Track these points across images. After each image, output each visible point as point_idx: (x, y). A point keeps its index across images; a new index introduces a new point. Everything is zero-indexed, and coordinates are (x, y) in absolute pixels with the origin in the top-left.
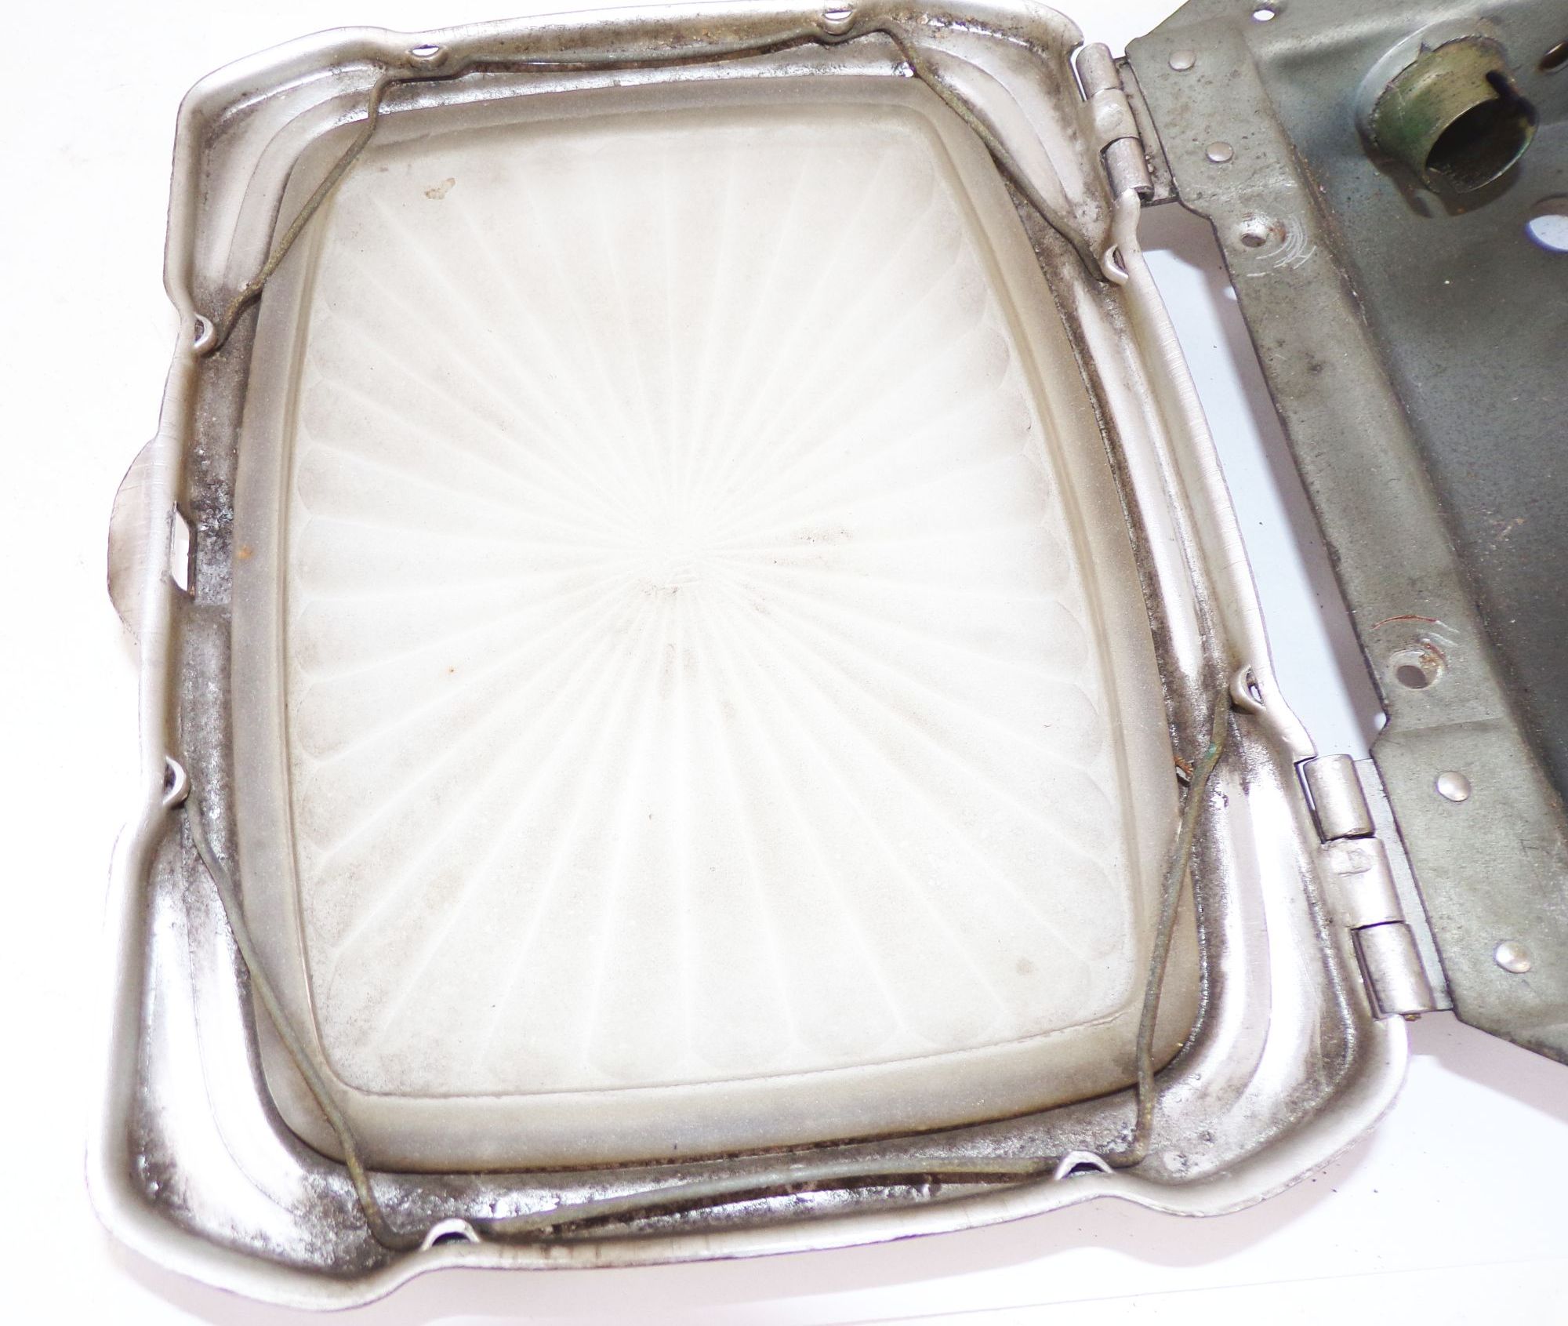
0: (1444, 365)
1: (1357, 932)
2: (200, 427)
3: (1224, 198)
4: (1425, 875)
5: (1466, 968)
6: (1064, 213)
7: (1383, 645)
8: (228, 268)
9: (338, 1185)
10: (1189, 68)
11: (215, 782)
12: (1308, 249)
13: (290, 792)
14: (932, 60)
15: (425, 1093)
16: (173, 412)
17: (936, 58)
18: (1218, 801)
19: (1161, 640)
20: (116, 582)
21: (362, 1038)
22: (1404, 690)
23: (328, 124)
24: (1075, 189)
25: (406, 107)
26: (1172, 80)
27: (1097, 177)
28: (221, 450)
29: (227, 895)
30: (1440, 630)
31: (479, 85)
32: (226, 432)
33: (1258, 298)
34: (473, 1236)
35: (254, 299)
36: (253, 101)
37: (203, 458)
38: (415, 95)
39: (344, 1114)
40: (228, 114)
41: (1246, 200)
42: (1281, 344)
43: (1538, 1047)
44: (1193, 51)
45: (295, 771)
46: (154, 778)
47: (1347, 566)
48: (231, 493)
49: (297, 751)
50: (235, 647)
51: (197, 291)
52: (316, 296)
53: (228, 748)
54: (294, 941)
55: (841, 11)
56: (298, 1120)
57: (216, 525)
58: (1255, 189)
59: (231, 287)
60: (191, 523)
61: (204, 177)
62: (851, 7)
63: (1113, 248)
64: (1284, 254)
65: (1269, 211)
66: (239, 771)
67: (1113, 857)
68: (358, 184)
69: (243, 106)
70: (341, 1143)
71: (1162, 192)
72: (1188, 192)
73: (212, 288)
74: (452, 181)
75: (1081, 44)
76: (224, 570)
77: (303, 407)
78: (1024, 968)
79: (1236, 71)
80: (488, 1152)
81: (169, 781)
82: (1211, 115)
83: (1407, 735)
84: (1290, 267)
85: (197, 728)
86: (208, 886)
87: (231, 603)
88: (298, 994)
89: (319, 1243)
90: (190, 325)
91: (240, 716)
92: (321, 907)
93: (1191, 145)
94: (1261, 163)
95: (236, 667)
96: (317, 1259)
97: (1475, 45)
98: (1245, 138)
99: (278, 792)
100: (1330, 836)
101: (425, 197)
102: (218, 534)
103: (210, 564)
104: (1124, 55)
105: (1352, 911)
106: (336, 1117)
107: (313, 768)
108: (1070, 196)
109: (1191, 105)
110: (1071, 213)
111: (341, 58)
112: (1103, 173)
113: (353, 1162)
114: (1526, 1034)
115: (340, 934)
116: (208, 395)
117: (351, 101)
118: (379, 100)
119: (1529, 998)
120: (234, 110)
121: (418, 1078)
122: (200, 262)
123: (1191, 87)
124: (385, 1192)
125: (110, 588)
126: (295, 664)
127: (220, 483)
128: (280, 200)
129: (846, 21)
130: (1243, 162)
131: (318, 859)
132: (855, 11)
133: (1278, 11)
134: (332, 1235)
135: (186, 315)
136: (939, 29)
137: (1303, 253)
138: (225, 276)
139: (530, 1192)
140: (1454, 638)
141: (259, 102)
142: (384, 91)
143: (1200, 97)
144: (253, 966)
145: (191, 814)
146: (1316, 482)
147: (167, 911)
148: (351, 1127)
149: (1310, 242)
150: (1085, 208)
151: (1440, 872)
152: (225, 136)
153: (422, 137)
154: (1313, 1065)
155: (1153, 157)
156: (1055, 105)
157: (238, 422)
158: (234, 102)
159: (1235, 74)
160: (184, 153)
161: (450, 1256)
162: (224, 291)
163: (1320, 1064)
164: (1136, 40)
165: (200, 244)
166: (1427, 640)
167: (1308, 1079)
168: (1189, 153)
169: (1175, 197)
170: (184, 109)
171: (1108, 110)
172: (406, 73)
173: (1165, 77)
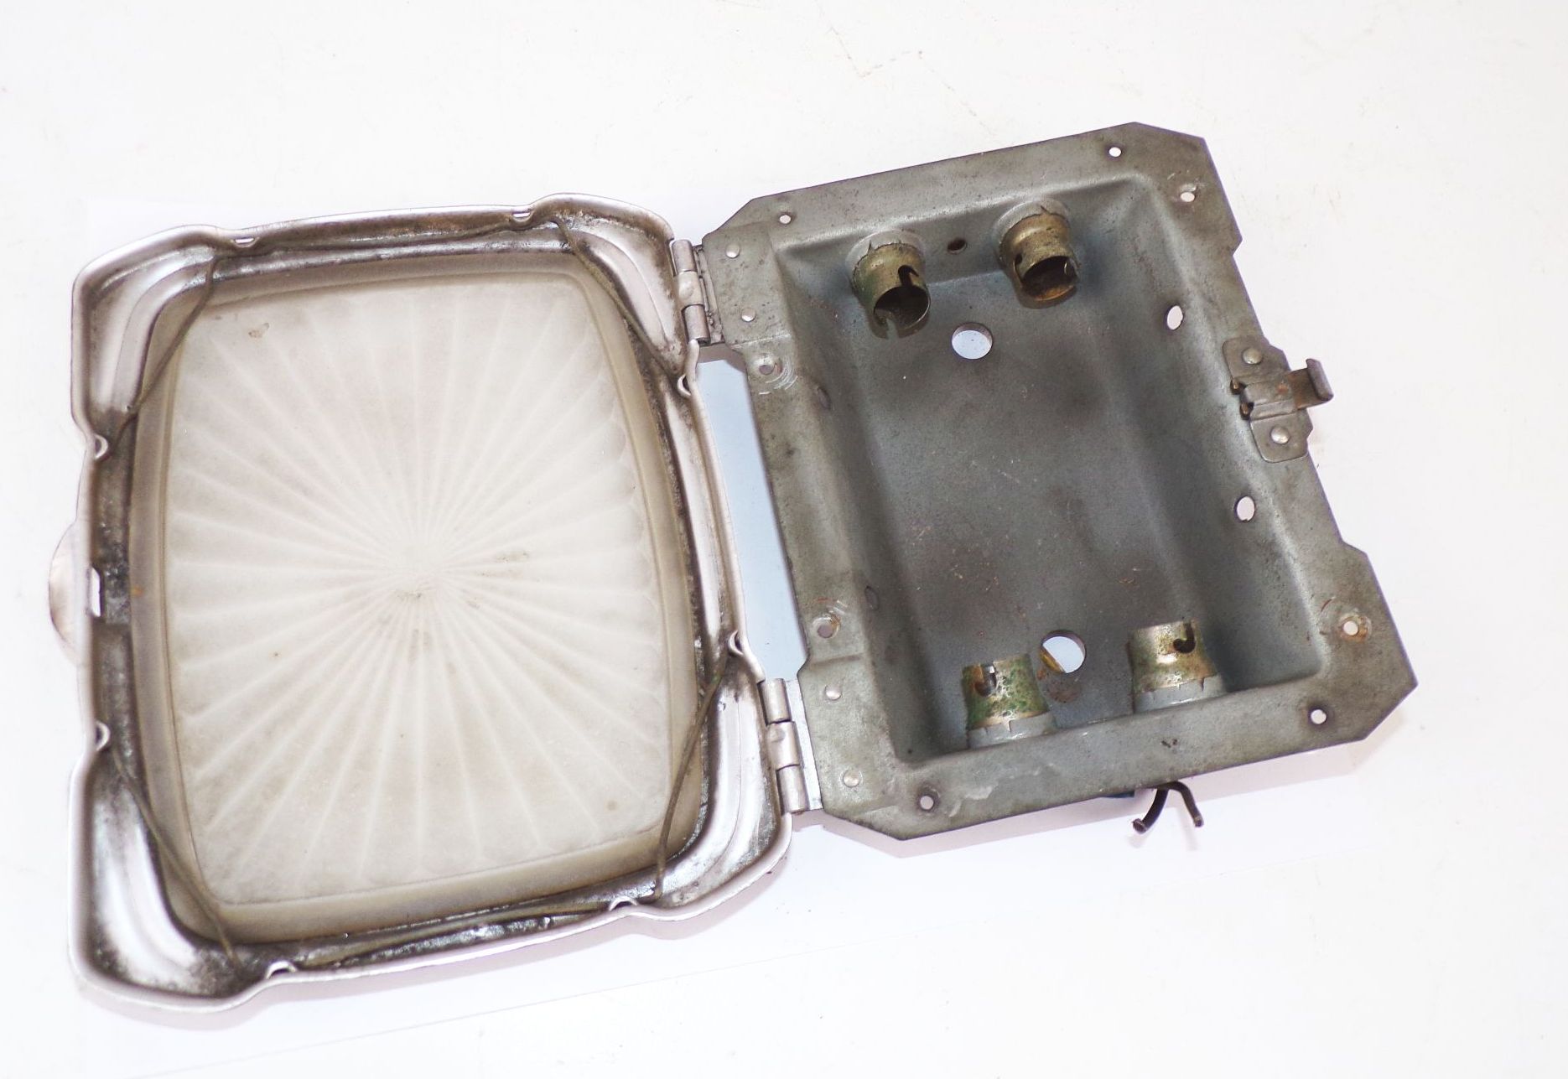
0: (898, 430)
1: (778, 771)
2: (102, 508)
3: (750, 343)
4: (816, 740)
5: (829, 787)
6: (662, 347)
7: (810, 615)
8: (114, 395)
9: (215, 954)
10: (737, 257)
11: (127, 735)
12: (793, 377)
13: (176, 737)
14: (587, 240)
15: (266, 900)
16: (84, 503)
17: (589, 239)
18: (720, 707)
19: (700, 614)
20: (54, 617)
21: (227, 875)
22: (819, 640)
23: (176, 288)
24: (670, 332)
25: (232, 273)
26: (727, 263)
27: (680, 326)
28: (117, 523)
29: (139, 799)
30: (838, 606)
31: (283, 258)
32: (119, 510)
33: (763, 409)
34: (293, 969)
35: (133, 419)
36: (124, 274)
37: (104, 529)
38: (239, 266)
39: (217, 915)
40: (107, 284)
41: (763, 345)
42: (773, 437)
43: (861, 823)
44: (740, 245)
45: (178, 724)
46: (91, 734)
47: (795, 570)
48: (125, 551)
49: (179, 712)
50: (136, 652)
51: (94, 415)
52: (176, 411)
53: (133, 713)
54: (182, 824)
55: (523, 212)
56: (190, 921)
57: (116, 571)
58: (768, 338)
59: (116, 409)
60: (100, 573)
61: (92, 331)
62: (529, 210)
63: (684, 376)
64: (780, 380)
65: (775, 352)
66: (143, 726)
67: (662, 742)
68: (201, 330)
69: (117, 278)
70: (216, 930)
71: (717, 338)
72: (730, 339)
73: (103, 410)
74: (267, 325)
75: (673, 239)
76: (123, 600)
77: (171, 490)
78: (612, 806)
79: (762, 260)
80: (303, 928)
81: (99, 735)
82: (746, 289)
83: (815, 665)
84: (783, 388)
85: (113, 702)
86: (126, 796)
87: (130, 621)
88: (188, 853)
89: (206, 984)
90: (92, 444)
91: (140, 692)
92: (198, 803)
93: (733, 308)
94: (770, 323)
95: (137, 662)
96: (206, 991)
97: (896, 249)
98: (764, 305)
99: (168, 737)
100: (769, 721)
101: (249, 336)
102: (118, 577)
103: (114, 596)
104: (701, 243)
105: (777, 761)
106: (212, 916)
107: (191, 722)
108: (667, 335)
109: (736, 281)
110: (667, 347)
111: (186, 243)
112: (683, 325)
113: (226, 943)
114: (856, 817)
115: (210, 818)
116: (105, 486)
117: (193, 270)
118: (213, 270)
119: (857, 799)
120: (111, 281)
121: (260, 894)
122: (93, 393)
123: (737, 269)
124: (243, 956)
125: (53, 620)
126: (175, 658)
127: (116, 544)
128: (147, 344)
129: (528, 219)
130: (761, 321)
131: (197, 775)
132: (533, 212)
133: (793, 217)
134: (214, 980)
135: (89, 437)
136: (590, 220)
137: (791, 380)
138: (112, 401)
139: (327, 947)
140: (846, 610)
141: (128, 275)
142: (215, 265)
143: (741, 276)
144: (159, 839)
145: (115, 755)
146: (785, 522)
147: (102, 812)
148: (222, 921)
149: (795, 373)
150: (674, 345)
151: (822, 738)
152: (104, 301)
153: (245, 299)
154: (753, 843)
155: (713, 314)
156: (661, 273)
157: (127, 503)
158: (110, 275)
159: (761, 262)
160: (78, 319)
161: (281, 980)
162: (112, 413)
163: (757, 842)
164: (708, 235)
165: (93, 380)
166: (832, 612)
167: (749, 852)
168: (732, 314)
169: (723, 341)
170: (76, 287)
171: (687, 283)
172: (231, 253)
173: (723, 261)
